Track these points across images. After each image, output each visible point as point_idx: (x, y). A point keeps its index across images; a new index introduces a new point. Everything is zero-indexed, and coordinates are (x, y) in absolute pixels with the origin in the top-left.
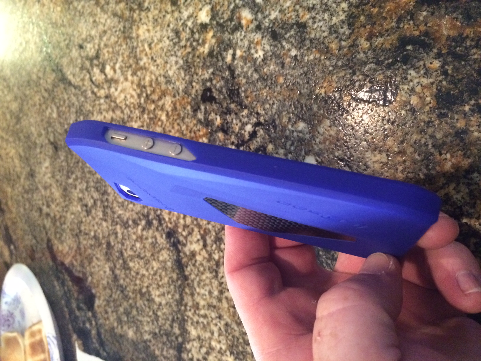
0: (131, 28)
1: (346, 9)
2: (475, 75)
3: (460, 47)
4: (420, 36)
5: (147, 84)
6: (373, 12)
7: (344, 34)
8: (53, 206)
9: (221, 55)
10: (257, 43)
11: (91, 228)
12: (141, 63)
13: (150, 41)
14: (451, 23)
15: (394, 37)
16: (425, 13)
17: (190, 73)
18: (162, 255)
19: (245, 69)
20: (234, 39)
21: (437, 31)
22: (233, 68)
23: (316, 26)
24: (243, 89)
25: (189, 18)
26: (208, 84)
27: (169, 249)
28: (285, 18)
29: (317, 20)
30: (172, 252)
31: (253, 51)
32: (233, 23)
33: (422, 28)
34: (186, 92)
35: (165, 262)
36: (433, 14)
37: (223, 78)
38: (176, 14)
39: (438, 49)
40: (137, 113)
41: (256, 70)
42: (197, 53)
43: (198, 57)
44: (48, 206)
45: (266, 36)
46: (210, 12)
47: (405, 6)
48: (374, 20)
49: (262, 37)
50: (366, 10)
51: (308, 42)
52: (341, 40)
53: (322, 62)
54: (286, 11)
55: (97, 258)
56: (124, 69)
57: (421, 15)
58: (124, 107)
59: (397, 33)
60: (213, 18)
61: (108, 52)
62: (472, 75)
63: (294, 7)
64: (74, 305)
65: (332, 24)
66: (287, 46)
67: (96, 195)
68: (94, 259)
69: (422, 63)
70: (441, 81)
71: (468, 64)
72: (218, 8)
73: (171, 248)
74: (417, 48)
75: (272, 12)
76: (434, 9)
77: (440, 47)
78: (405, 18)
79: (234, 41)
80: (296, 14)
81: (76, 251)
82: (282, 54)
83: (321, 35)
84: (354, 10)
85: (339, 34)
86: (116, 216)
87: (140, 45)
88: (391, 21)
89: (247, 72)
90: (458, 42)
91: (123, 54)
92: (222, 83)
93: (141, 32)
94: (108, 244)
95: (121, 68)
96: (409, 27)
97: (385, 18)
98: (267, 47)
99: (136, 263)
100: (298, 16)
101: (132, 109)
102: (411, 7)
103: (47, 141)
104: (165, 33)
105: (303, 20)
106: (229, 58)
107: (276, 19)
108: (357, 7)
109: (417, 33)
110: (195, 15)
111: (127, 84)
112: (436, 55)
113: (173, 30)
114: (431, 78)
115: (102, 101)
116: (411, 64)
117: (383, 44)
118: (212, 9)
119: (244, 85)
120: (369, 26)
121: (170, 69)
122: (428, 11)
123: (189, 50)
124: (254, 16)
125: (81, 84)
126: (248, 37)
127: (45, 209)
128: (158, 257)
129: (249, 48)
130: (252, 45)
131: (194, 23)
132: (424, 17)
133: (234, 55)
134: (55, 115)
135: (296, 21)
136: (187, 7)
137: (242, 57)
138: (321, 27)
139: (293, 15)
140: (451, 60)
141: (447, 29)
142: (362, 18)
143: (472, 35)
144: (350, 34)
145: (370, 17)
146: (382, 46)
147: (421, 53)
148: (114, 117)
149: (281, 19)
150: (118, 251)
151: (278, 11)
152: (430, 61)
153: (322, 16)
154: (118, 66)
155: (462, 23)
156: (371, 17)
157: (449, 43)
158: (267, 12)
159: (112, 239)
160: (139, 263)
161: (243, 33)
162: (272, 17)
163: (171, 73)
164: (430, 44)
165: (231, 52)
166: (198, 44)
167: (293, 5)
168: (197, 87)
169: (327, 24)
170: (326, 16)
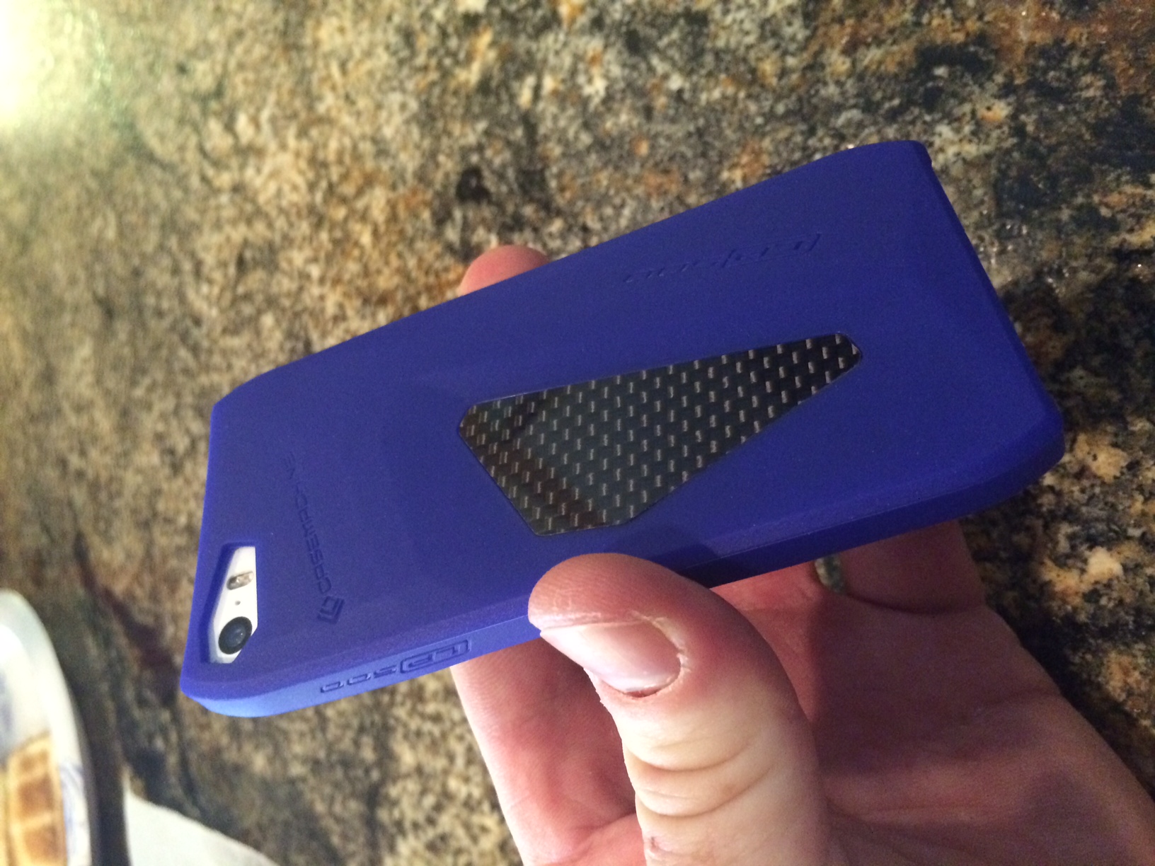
0: (301, 24)
2: (1087, 137)
3: (1054, 69)
4: (966, 44)
5: (332, 156)
7: (793, 39)
8: (94, 453)
9: (508, 88)
10: (594, 60)
11: (182, 506)
12: (321, 108)
13: (343, 53)
14: (1038, 15)
15: (907, 47)
17: (434, 132)
19: (562, 123)
20: (538, 50)
21: (1006, 33)
22: (533, 121)
23: (729, 19)
24: (555, 170)
26: (475, 158)
28: (660, 2)
29: (733, 8)
31: (581, 79)
32: (540, 13)
33: (973, 25)
34: (422, 177)
37: (509, 143)
39: (1006, 76)
40: (304, 227)
41: (586, 126)
42: (452, 85)
43: (456, 93)
44: (83, 453)
45: (614, 44)
49: (606, 47)
51: (709, 59)
52: (785, 53)
53: (741, 106)
56: (281, 123)
58: (274, 213)
59: (914, 38)
60: (493, 1)
61: (245, 82)
62: (1080, 137)
64: (129, 694)
65: (768, 14)
66: (660, 66)
67: (197, 427)
69: (967, 108)
70: (1008, 152)
71: (1073, 109)
74: (959, 74)
77: (1011, 71)
79: (539, 56)
81: (143, 563)
82: (649, 86)
83: (739, 43)
85: (782, 38)
87: (320, 64)
88: (901, 9)
89: (564, 131)
90: (1054, 58)
91: (279, 86)
92: (507, 155)
93: (324, 33)
95: (273, 120)
96: (942, 22)
97: (890, 2)
98: (616, 71)
101: (294, 218)
103: (88, 296)
104: (379, 35)
105: (700, 6)
106: (525, 97)
109: (959, 37)
111: (285, 159)
112: (1000, 90)
113: (399, 30)
114: (986, 143)
115: (224, 199)
116: (943, 111)
117: (880, 63)
119: (557, 160)
120: (852, 21)
121: (388, 121)
123: (434, 76)
125: (176, 158)
126: (572, 46)
127: (75, 461)
129: (574, 72)
130: (581, 66)
131: (450, 13)
133: (537, 90)
134: (111, 234)
135: (686, 8)
137: (555, 93)
138: (742, 22)
140: (1032, 100)
141: (1028, 28)
142: (837, 1)
143: (1084, 43)
144: (808, 40)
146: (878, 67)
147: (966, 85)
148: (251, 236)
149: (651, 4)
152: (987, 104)
154: (265, 115)
155: (1063, 15)
157: (1031, 60)
161: (562, 37)
163: (388, 132)
164: (989, 63)
165: (530, 81)
166: (457, 63)
168: (449, 165)
169: (754, 16)
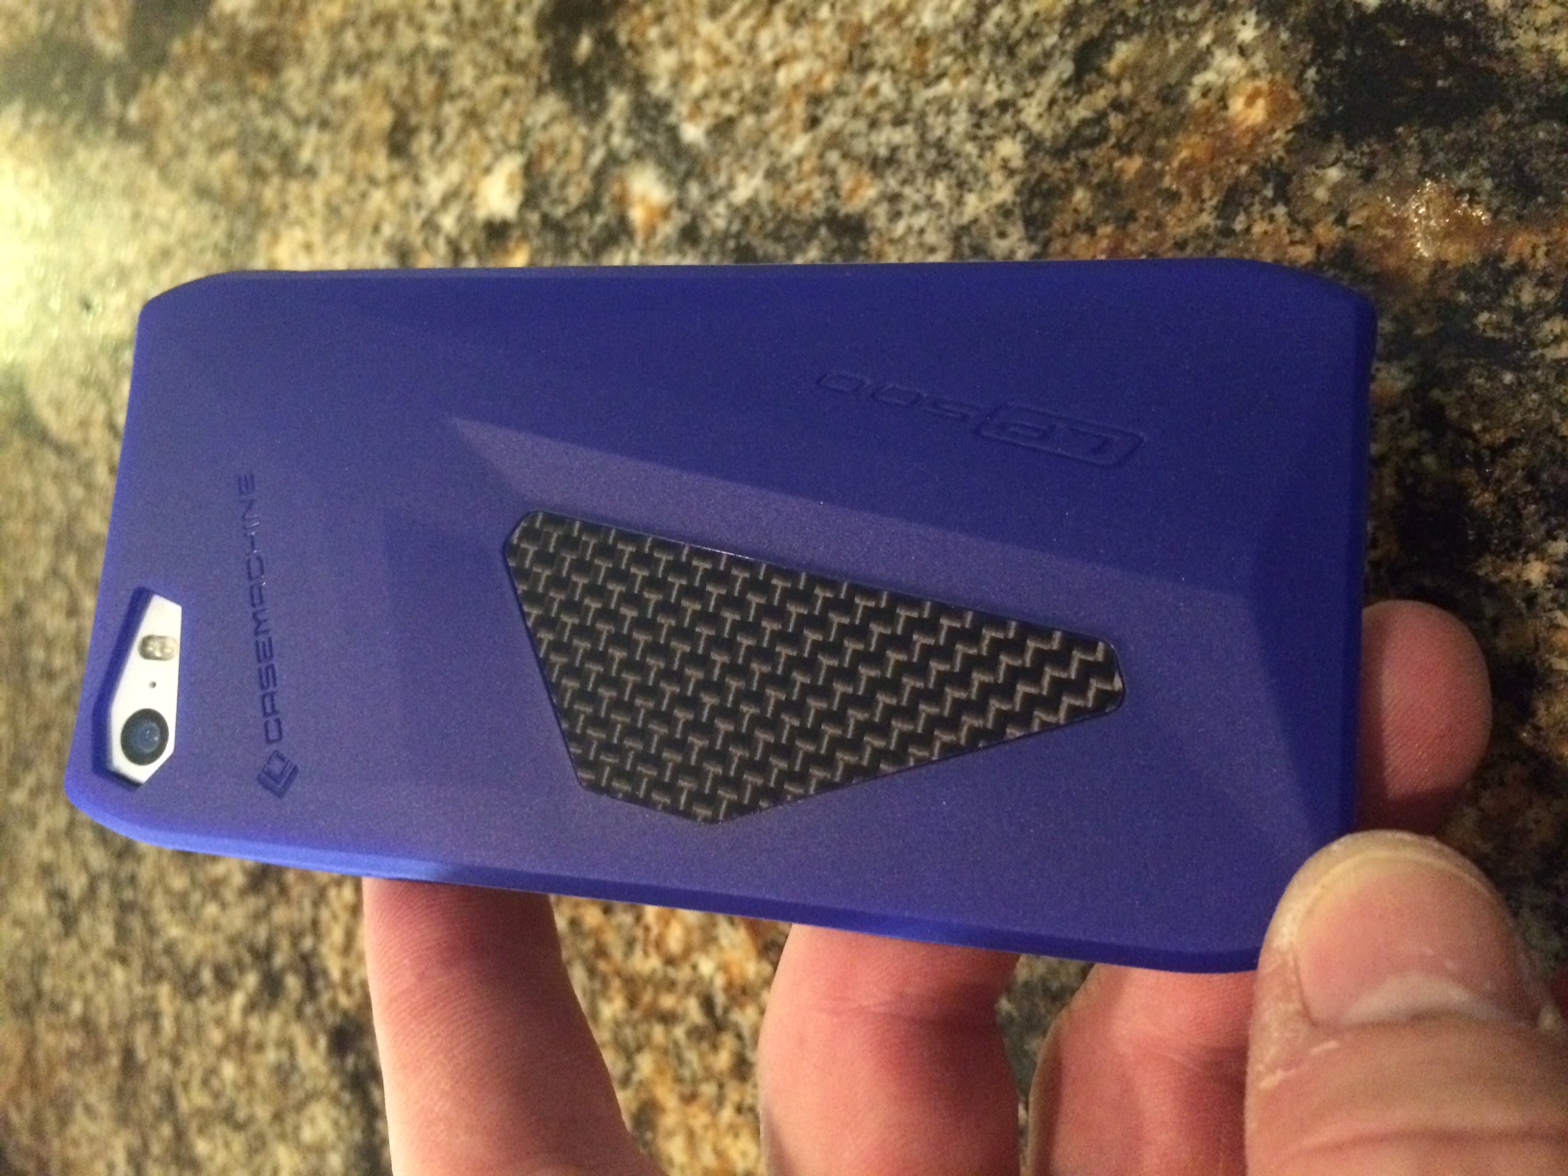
0: (250, 239)
1: (1017, 163)
3: (1490, 310)
4: (1317, 266)
6: (1121, 170)
7: (1009, 259)
11: (75, 984)
14: (1447, 213)
16: (1334, 174)
18: (312, 1121)
21: (1389, 246)
23: (900, 228)
25: (447, 200)
27: (335, 1100)
28: (787, 201)
29: (906, 207)
30: (348, 1108)
32: (600, 219)
33: (1327, 232)
35: (319, 1150)
36: (1368, 174)
38: (404, 189)
39: (1395, 319)
46: (519, 182)
47: (1252, 147)
48: (1128, 203)
50: (1097, 166)
54: (792, 174)
55: (89, 1110)
57: (1321, 181)
60: (530, 200)
63: (821, 156)
65: (966, 219)
67: (98, 859)
68: (79, 1111)
70: (1415, 454)
71: (1533, 380)
72: (549, 163)
73: (346, 1097)
75: (741, 179)
76: (1373, 154)
77: (1406, 312)
78: (1254, 192)
80: (826, 181)
81: (21, 1071)
84: (1046, 165)
86: (158, 945)
88: (1195, 207)
90: (1485, 288)
93: (281, 253)
94: (128, 1054)
96: (1270, 228)
97: (1173, 197)
99: (220, 1142)
100: (834, 190)
102: (1278, 152)
104: (362, 255)
105: (852, 207)
107: (752, 202)
108: (1060, 153)
109: (1305, 254)
110: (467, 189)
113: (388, 246)
118: (529, 170)
120: (1108, 229)
122: (1348, 165)
124: (674, 194)
125: (76, 437)
128: (297, 1129)
131: (465, 221)
132: (1335, 189)
135: (829, 210)
136: (441, 162)
138: (922, 231)
139: (817, 186)
140: (1453, 363)
141: (1431, 235)
142: (1080, 196)
143: (1542, 261)
145: (1110, 190)
149: (773, 203)
150: (158, 1088)
151: (760, 174)
153: (926, 190)
155: (1496, 213)
156: (1117, 194)
157: (1443, 292)
158: (722, 180)
159: (140, 1036)
160: (227, 1145)
161: (633, 256)
162: (742, 193)
167: (816, 150)
169: (942, 222)
170: (941, 190)
